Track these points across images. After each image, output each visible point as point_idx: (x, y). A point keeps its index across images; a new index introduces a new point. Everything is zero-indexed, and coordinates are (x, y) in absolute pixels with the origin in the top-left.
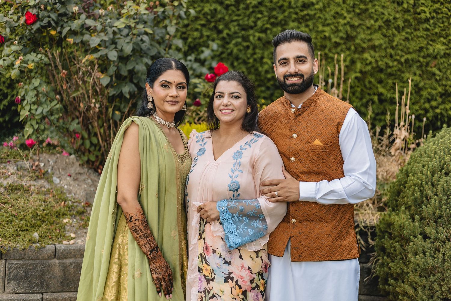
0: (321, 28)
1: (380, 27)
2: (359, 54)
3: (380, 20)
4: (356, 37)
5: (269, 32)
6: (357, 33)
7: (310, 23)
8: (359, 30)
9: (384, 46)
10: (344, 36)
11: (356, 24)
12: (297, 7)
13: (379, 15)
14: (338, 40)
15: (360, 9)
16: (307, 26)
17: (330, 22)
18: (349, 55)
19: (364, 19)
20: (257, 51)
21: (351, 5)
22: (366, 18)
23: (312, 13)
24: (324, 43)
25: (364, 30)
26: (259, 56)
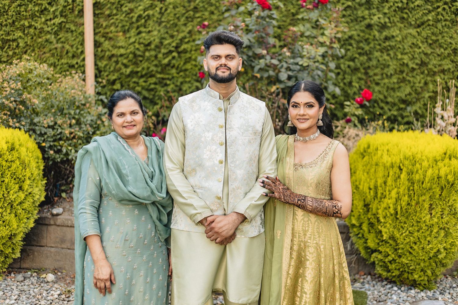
0: (400, 56)
1: (449, 54)
2: (431, 76)
3: (449, 49)
4: (429, 63)
5: (356, 60)
6: (430, 60)
7: (391, 53)
8: (430, 57)
9: (452, 70)
10: (419, 62)
11: (429, 52)
12: (380, 39)
13: (448, 45)
14: (414, 66)
15: (432, 40)
16: (388, 55)
17: (408, 51)
18: (423, 78)
19: (435, 48)
20: (346, 76)
21: (425, 37)
22: (437, 47)
23: (393, 44)
24: (402, 69)
25: (435, 57)
26: (349, 80)
